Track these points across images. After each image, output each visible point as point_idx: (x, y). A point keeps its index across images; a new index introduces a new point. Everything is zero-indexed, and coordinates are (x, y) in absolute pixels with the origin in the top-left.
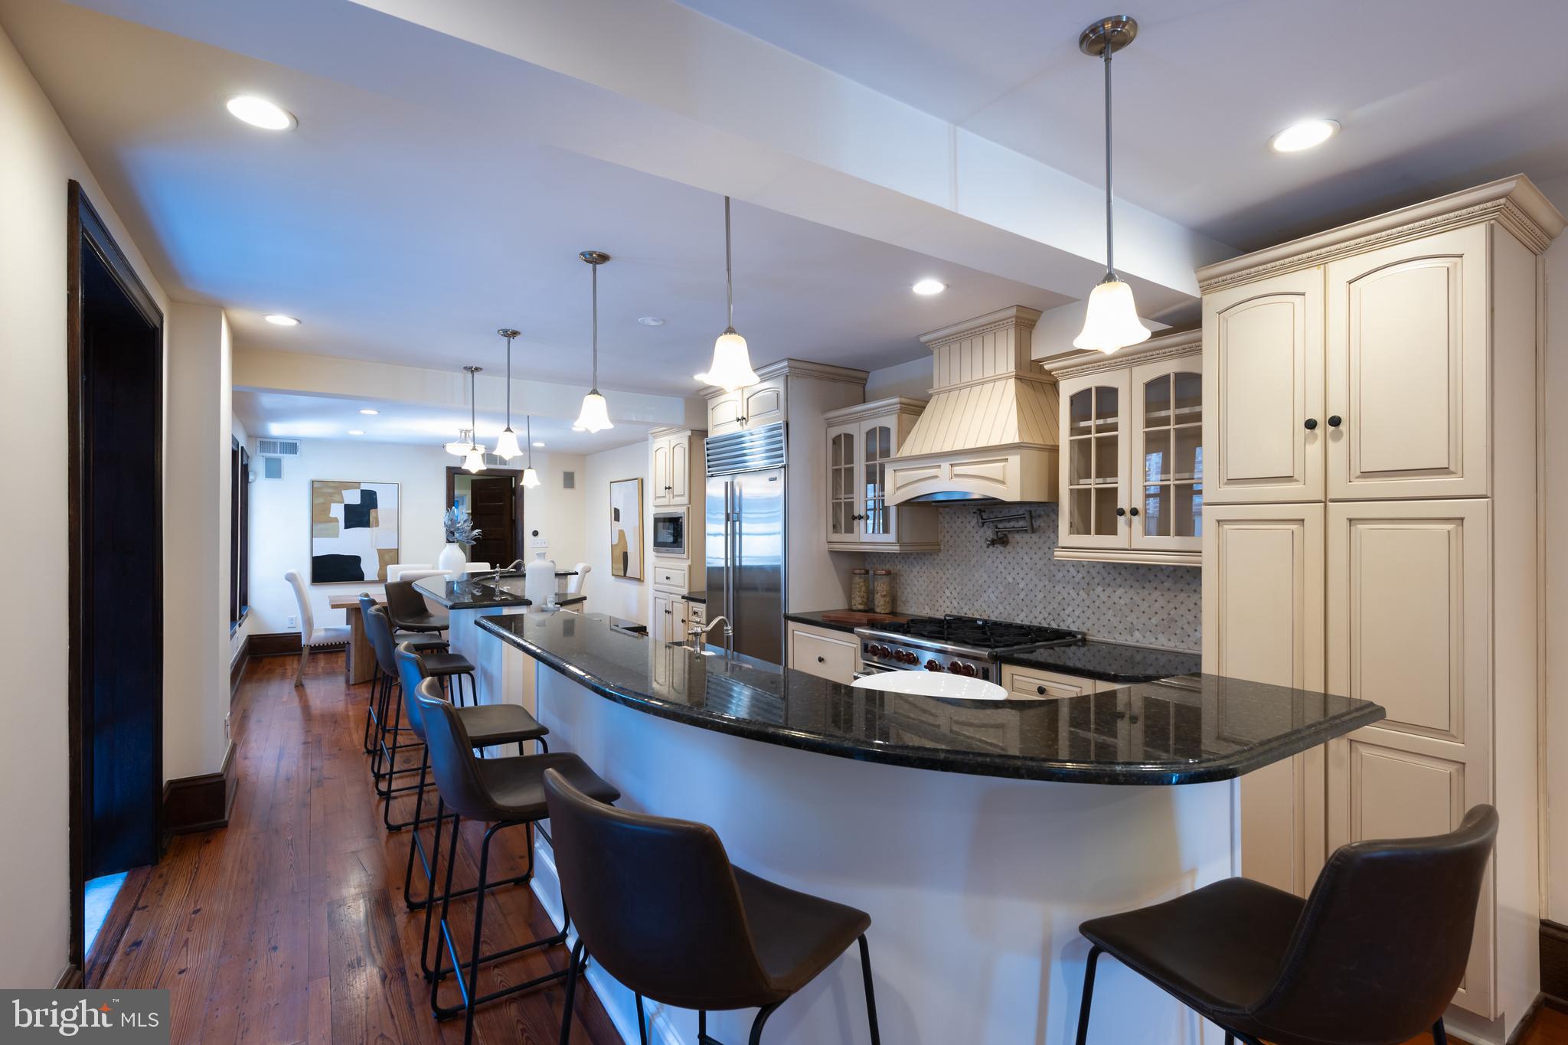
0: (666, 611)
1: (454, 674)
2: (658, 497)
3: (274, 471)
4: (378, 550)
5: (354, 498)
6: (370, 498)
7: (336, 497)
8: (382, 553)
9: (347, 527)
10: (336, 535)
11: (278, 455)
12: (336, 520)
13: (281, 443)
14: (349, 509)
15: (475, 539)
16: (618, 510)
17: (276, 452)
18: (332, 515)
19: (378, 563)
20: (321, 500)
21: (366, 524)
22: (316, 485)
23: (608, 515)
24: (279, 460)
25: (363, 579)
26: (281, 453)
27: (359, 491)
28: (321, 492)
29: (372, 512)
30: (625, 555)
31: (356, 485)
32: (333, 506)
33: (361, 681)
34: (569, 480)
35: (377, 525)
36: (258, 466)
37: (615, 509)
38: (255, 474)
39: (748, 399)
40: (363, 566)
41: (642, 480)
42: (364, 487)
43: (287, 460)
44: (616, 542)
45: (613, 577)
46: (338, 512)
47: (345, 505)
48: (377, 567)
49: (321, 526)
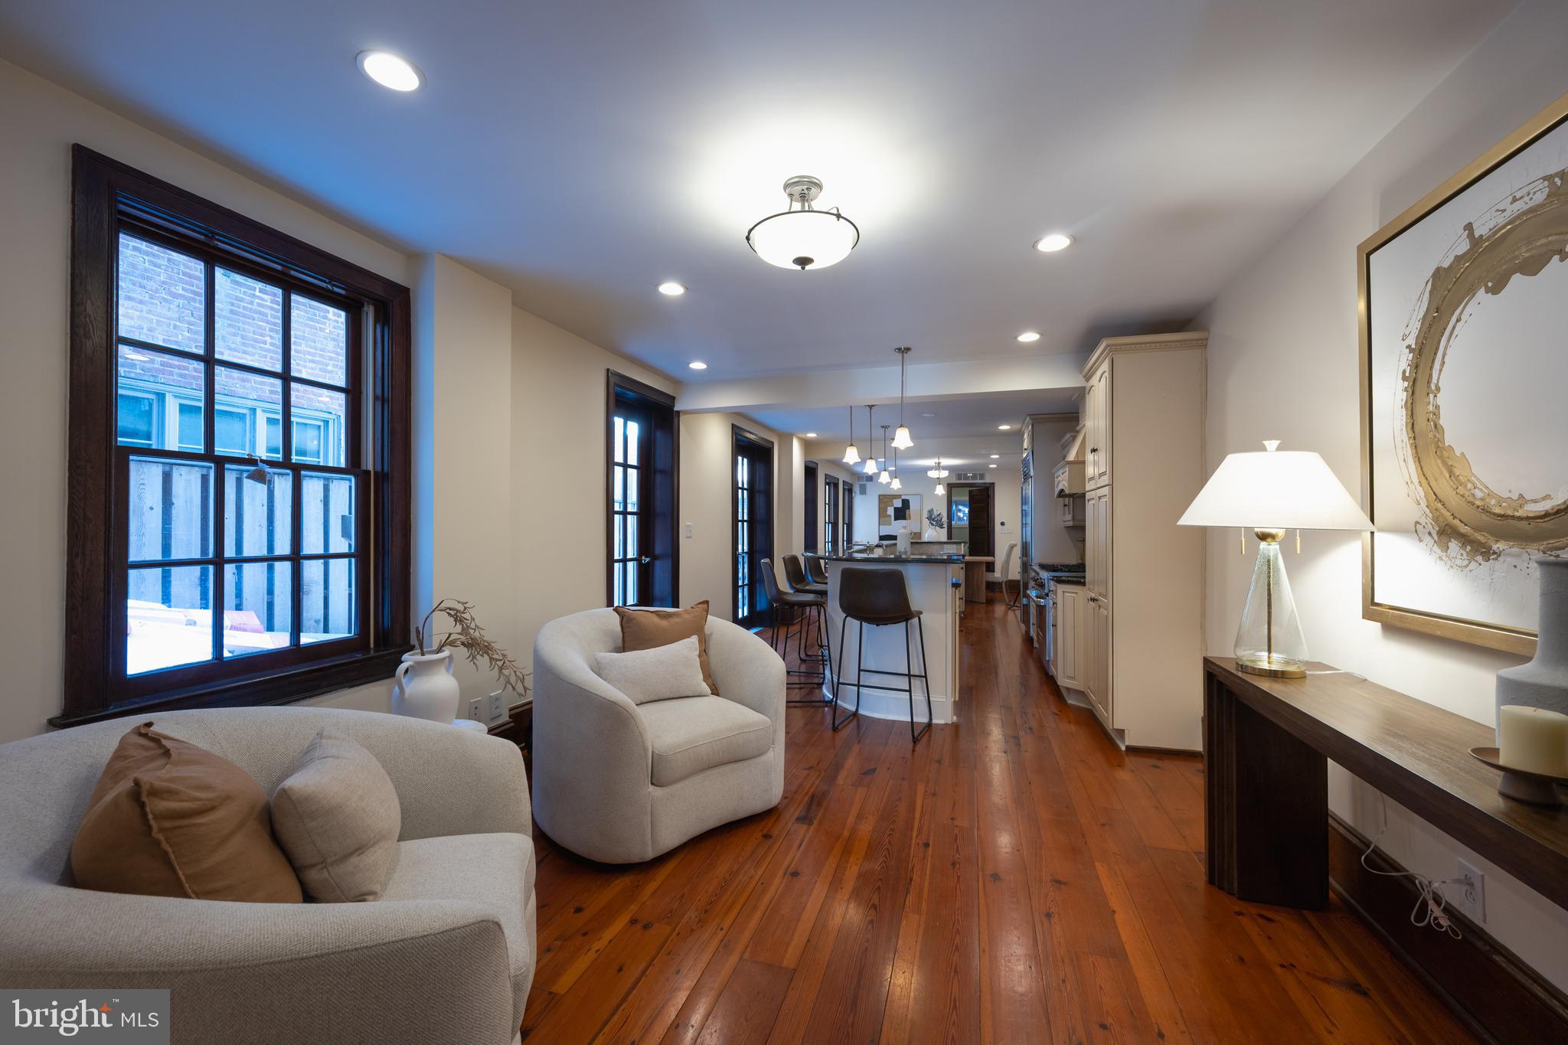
3: (863, 492)
5: (898, 504)
6: (906, 503)
7: (891, 503)
9: (895, 520)
10: (890, 524)
11: (864, 483)
12: (890, 516)
13: (865, 477)
14: (896, 510)
18: (888, 512)
20: (884, 504)
21: (904, 517)
22: (882, 497)
24: (864, 486)
27: (901, 499)
28: (884, 500)
29: (907, 511)
31: (900, 496)
32: (889, 507)
35: (910, 519)
36: (856, 489)
38: (855, 493)
42: (903, 497)
43: (869, 484)
46: (891, 511)
47: (895, 508)
49: (883, 518)
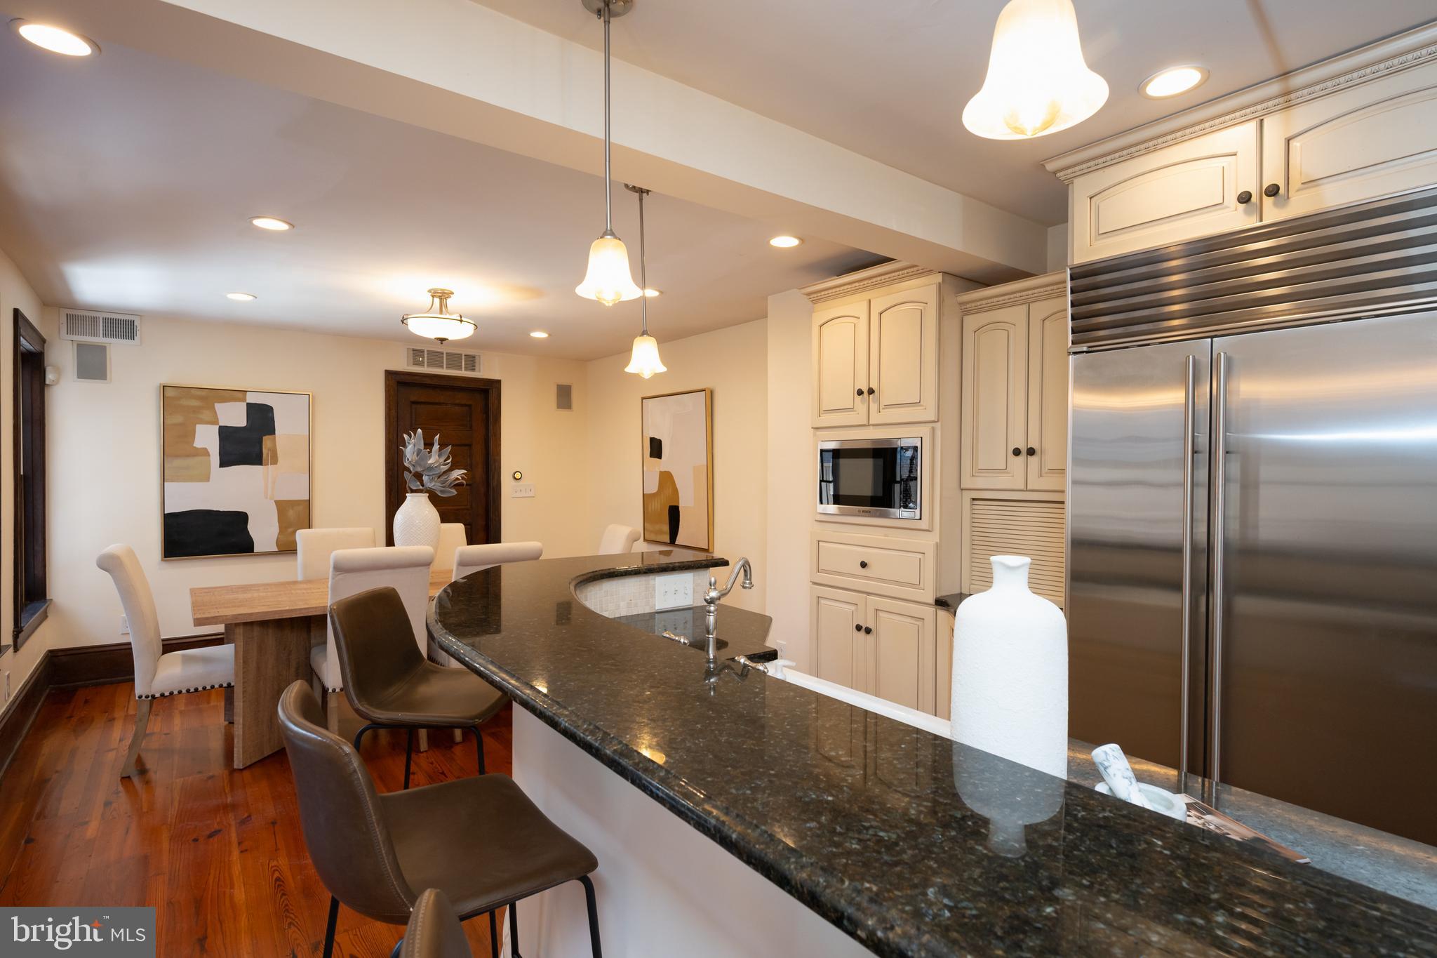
0: (859, 628)
1: (423, 728)
2: (827, 411)
3: (93, 367)
4: (277, 502)
5: (235, 416)
6: (262, 418)
7: (206, 415)
8: (282, 506)
9: (222, 464)
10: (207, 478)
11: (100, 340)
12: (205, 452)
13: (105, 320)
14: (226, 434)
15: (457, 486)
16: (660, 442)
17: (95, 334)
18: (198, 443)
19: (277, 525)
20: (178, 419)
21: (255, 458)
22: (169, 393)
23: (636, 449)
24: (102, 349)
25: (252, 550)
26: (105, 335)
27: (244, 405)
28: (179, 407)
29: (267, 440)
30: (674, 514)
31: (240, 395)
32: (200, 429)
33: (255, 760)
34: (564, 397)
35: (275, 461)
36: (61, 358)
37: (652, 440)
39: (1288, 141)
40: (252, 528)
41: (712, 393)
42: (252, 398)
43: (117, 350)
44: (653, 487)
45: (645, 544)
46: (207, 438)
47: (220, 427)
48: (275, 529)
49: (178, 462)
